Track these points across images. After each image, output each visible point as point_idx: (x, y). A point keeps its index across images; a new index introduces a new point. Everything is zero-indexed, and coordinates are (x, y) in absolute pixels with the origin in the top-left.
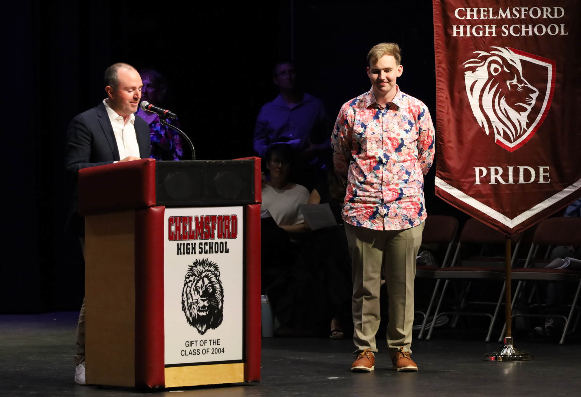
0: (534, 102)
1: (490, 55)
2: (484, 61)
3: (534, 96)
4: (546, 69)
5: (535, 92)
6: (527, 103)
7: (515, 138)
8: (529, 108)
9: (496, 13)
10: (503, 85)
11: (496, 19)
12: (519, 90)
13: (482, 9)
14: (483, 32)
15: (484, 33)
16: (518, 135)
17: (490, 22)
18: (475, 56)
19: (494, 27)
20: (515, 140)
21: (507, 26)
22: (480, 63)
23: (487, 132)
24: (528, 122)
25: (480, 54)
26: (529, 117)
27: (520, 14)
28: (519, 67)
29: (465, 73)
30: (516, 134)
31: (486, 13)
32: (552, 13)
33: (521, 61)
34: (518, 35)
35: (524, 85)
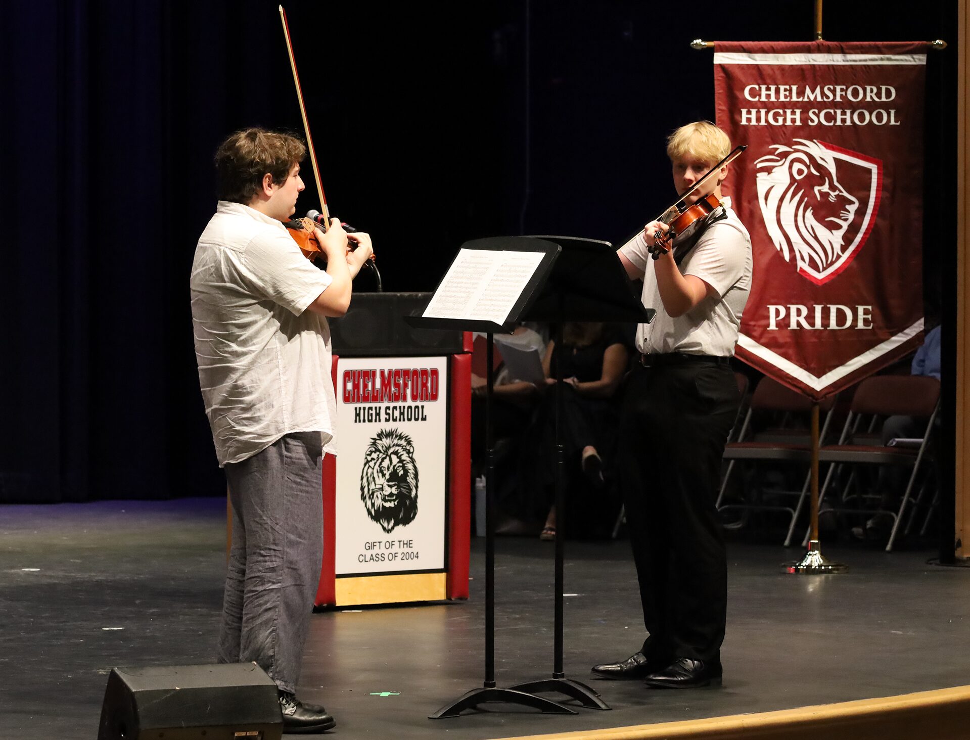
0: (851, 217)
1: (792, 150)
2: (784, 159)
3: (852, 208)
4: (869, 171)
5: (853, 203)
6: (842, 218)
7: (825, 266)
8: (845, 225)
9: (801, 93)
10: (809, 193)
11: (802, 102)
12: (832, 199)
13: (782, 88)
14: (783, 119)
15: (785, 120)
16: (829, 262)
17: (793, 106)
18: (772, 152)
19: (798, 112)
20: (824, 269)
21: (816, 111)
22: (777, 161)
23: (787, 257)
24: (843, 244)
25: (777, 149)
26: (845, 237)
27: (835, 95)
28: (832, 168)
29: (758, 175)
30: (827, 261)
31: (787, 93)
32: (879, 95)
33: (836, 160)
34: (831, 124)
35: (838, 194)
